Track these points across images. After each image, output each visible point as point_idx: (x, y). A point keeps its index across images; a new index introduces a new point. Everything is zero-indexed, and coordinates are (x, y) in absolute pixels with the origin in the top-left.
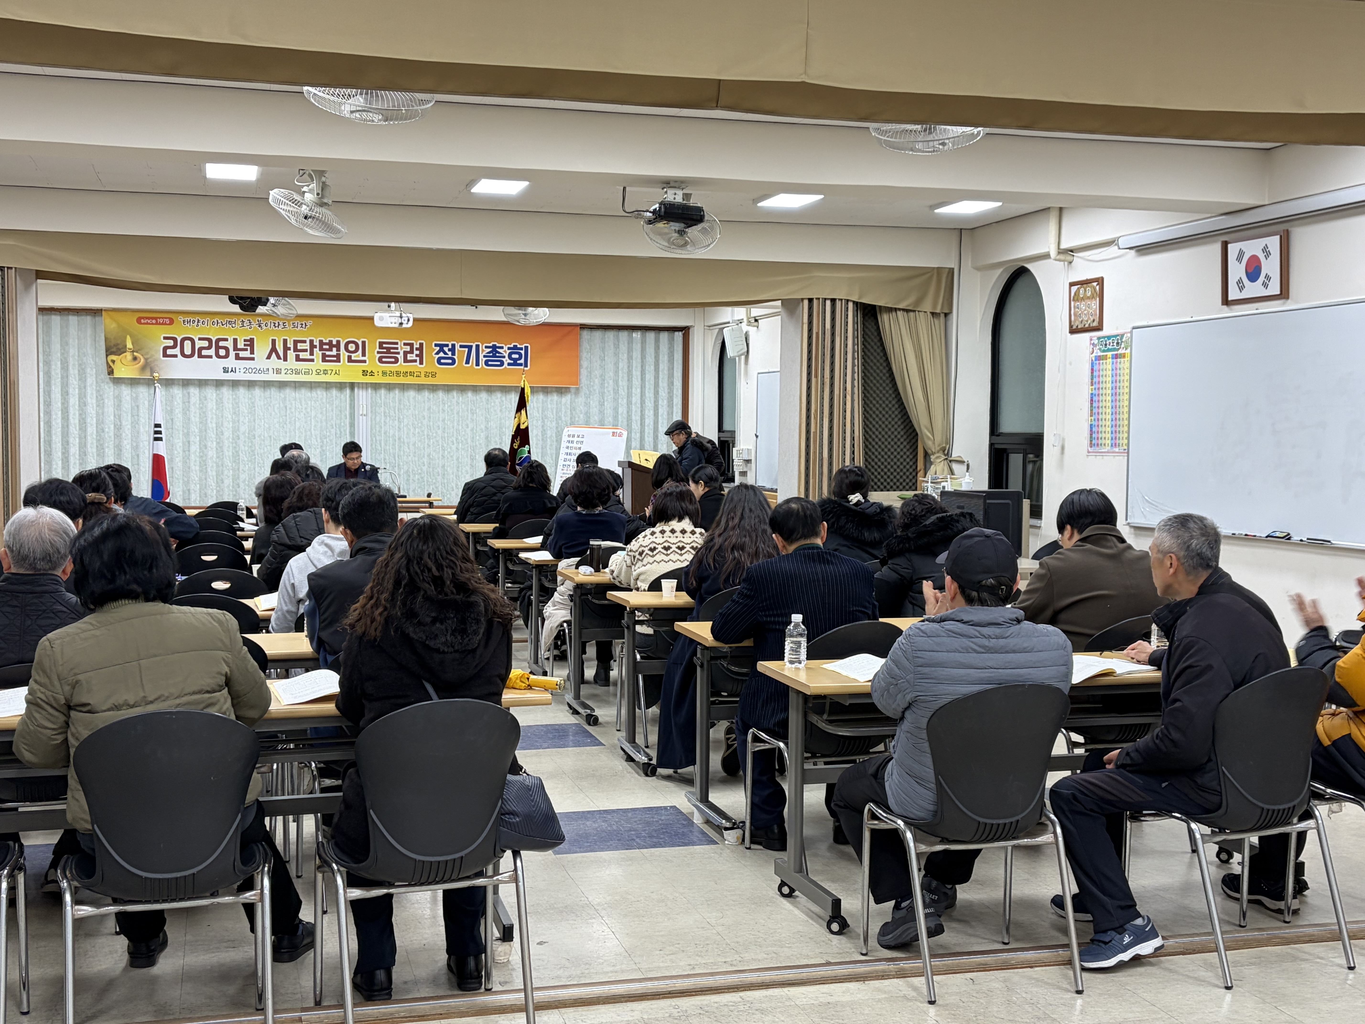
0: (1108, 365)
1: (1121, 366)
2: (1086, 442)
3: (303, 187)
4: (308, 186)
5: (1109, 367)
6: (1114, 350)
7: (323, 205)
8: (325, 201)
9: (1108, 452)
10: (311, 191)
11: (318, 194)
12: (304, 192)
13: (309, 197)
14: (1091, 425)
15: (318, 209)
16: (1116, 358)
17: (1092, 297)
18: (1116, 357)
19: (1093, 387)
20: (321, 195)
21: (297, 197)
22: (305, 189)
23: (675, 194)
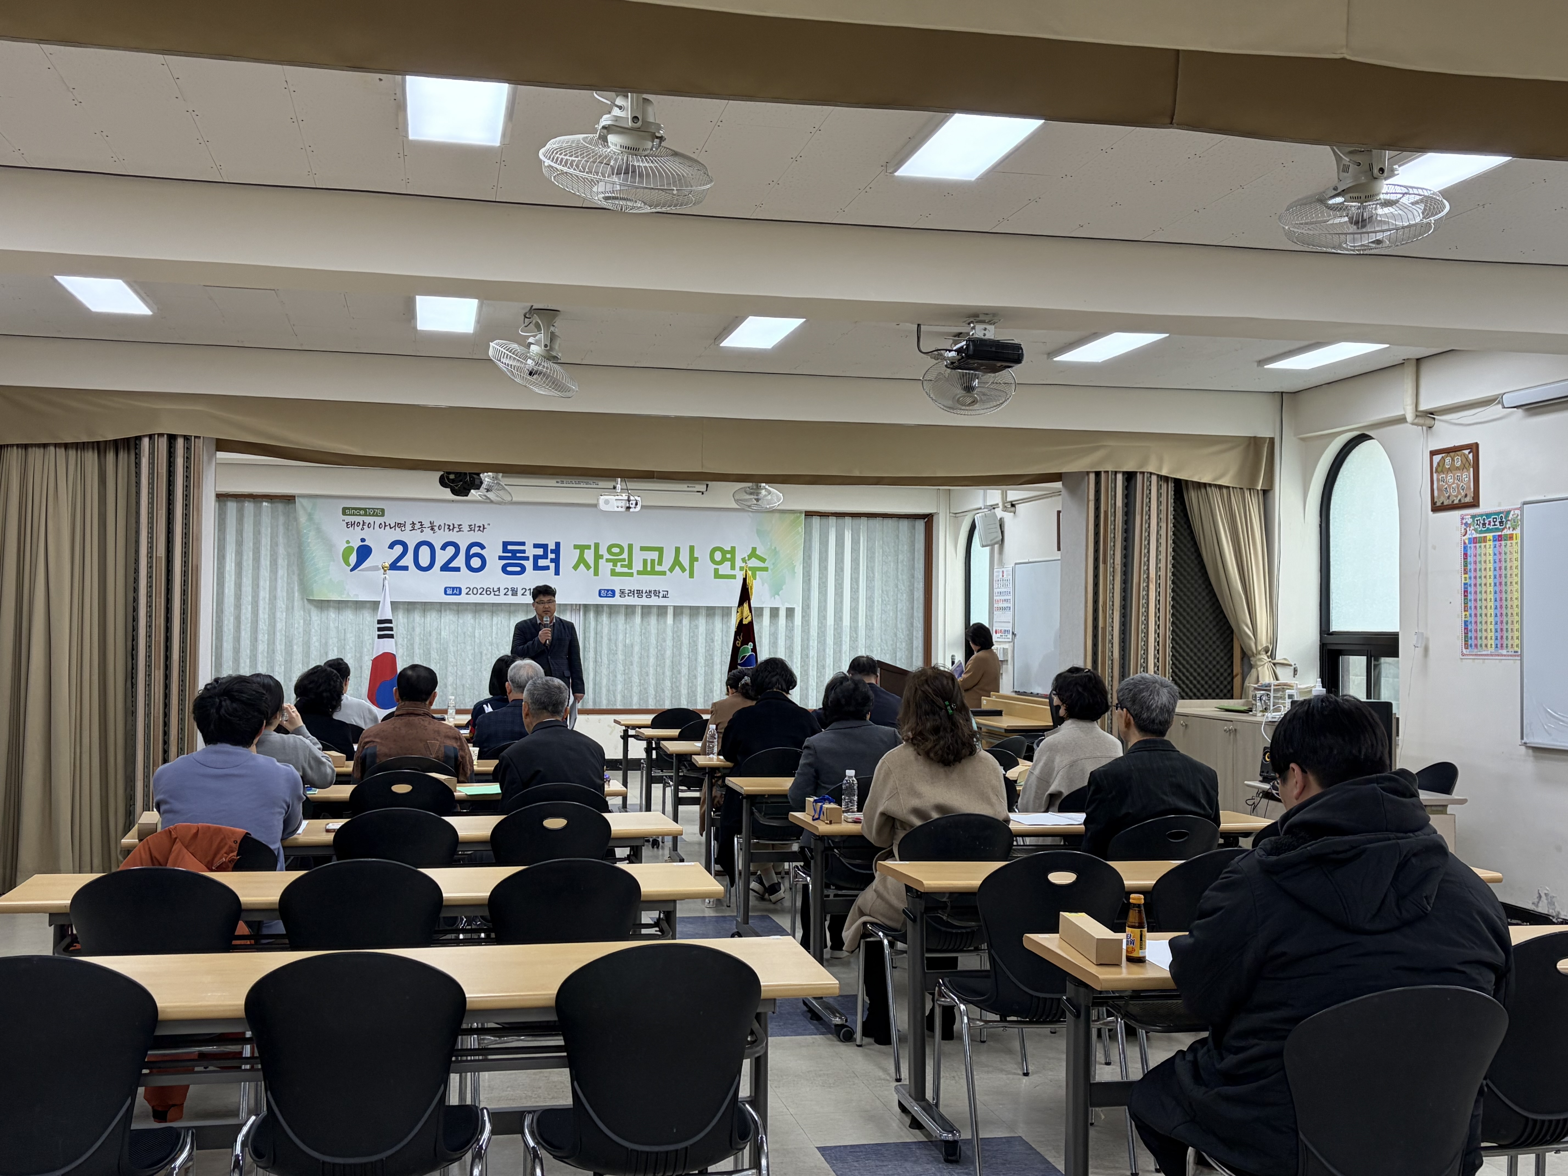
0: (1488, 549)
1: (1508, 550)
2: (1460, 642)
3: (529, 337)
4: (534, 336)
5: (1491, 551)
6: (1497, 530)
7: (551, 358)
8: (554, 354)
9: (1492, 655)
10: (537, 343)
11: (546, 346)
12: (530, 344)
13: (535, 349)
14: (1466, 622)
15: (546, 364)
16: (1501, 540)
17: (1463, 468)
18: (1500, 538)
19: (1467, 576)
20: (549, 347)
21: (521, 349)
22: (531, 340)
23: (985, 329)
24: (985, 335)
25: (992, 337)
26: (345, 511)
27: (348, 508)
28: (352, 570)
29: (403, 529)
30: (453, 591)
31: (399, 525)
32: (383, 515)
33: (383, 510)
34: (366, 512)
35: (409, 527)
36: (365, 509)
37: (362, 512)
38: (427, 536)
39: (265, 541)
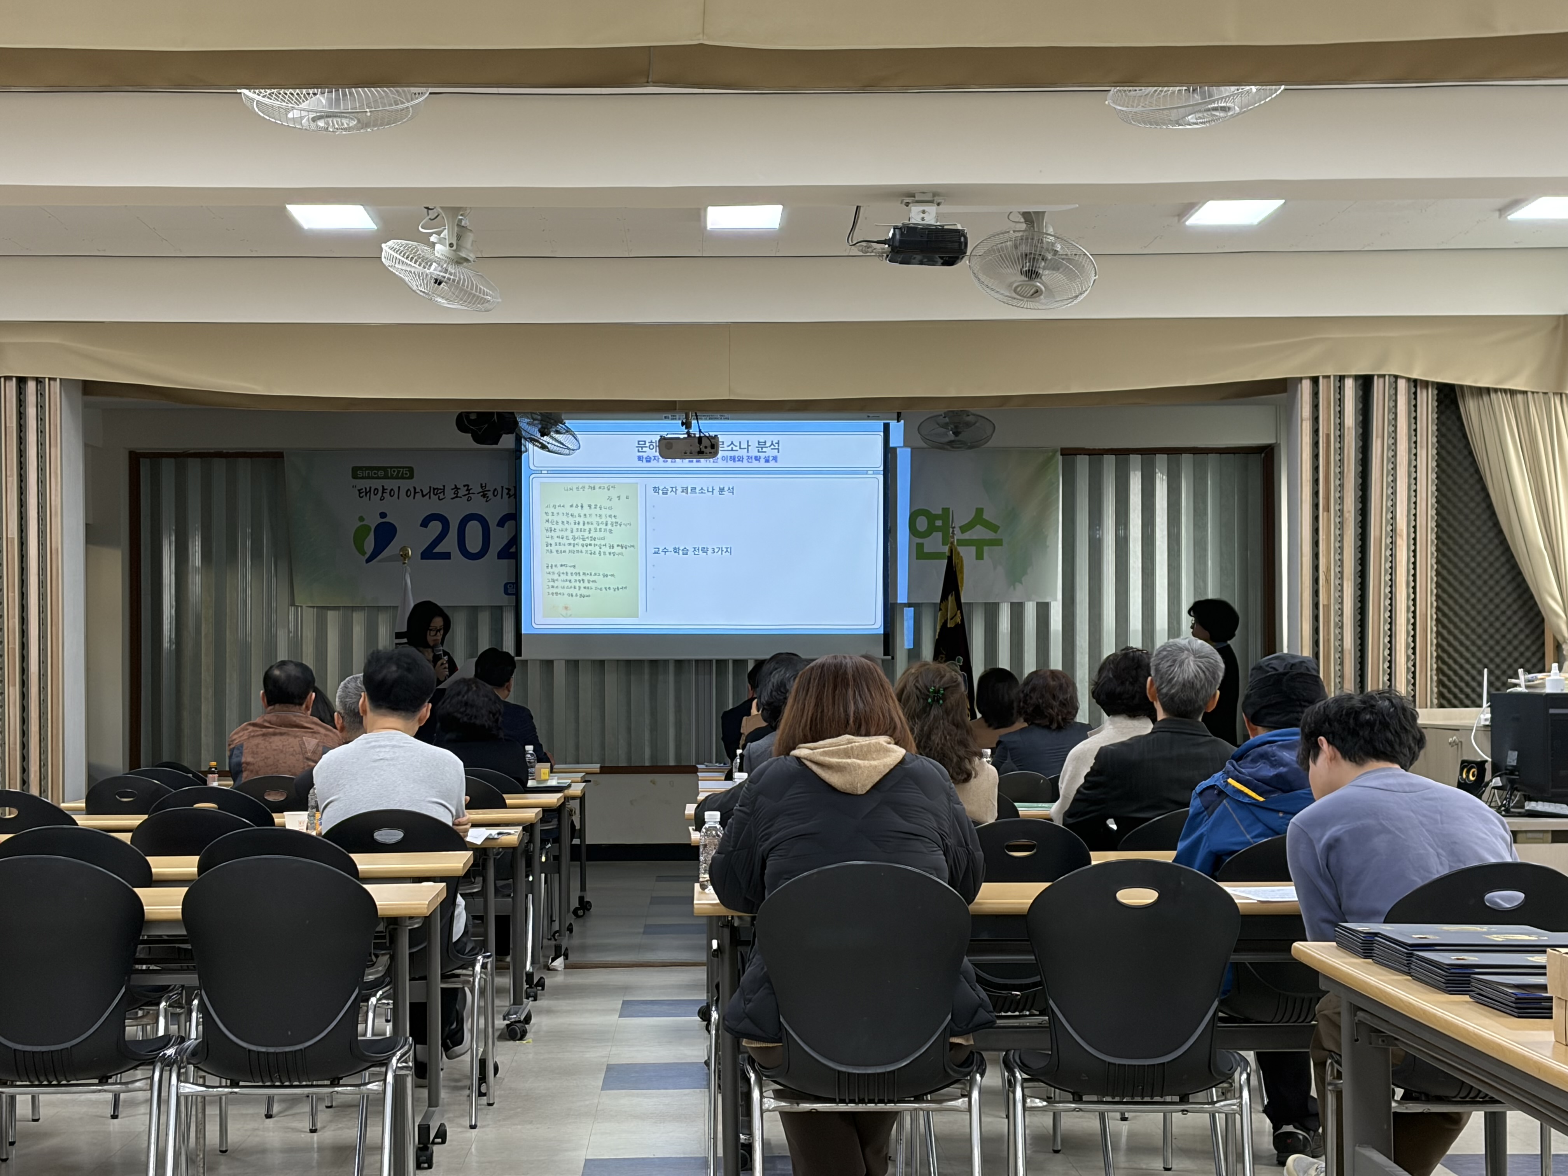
3: (431, 234)
4: (439, 233)
7: (460, 261)
8: (463, 255)
10: (441, 241)
11: (451, 245)
12: (434, 244)
13: (441, 250)
15: (451, 269)
20: (457, 245)
21: (424, 249)
22: (433, 238)
23: (924, 212)
24: (923, 219)
25: (933, 222)
26: (356, 473)
27: (360, 468)
28: (368, 561)
29: (441, 496)
31: (435, 491)
32: (411, 477)
33: (411, 470)
34: (386, 473)
35: (449, 493)
36: (384, 469)
37: (381, 473)
38: (478, 506)
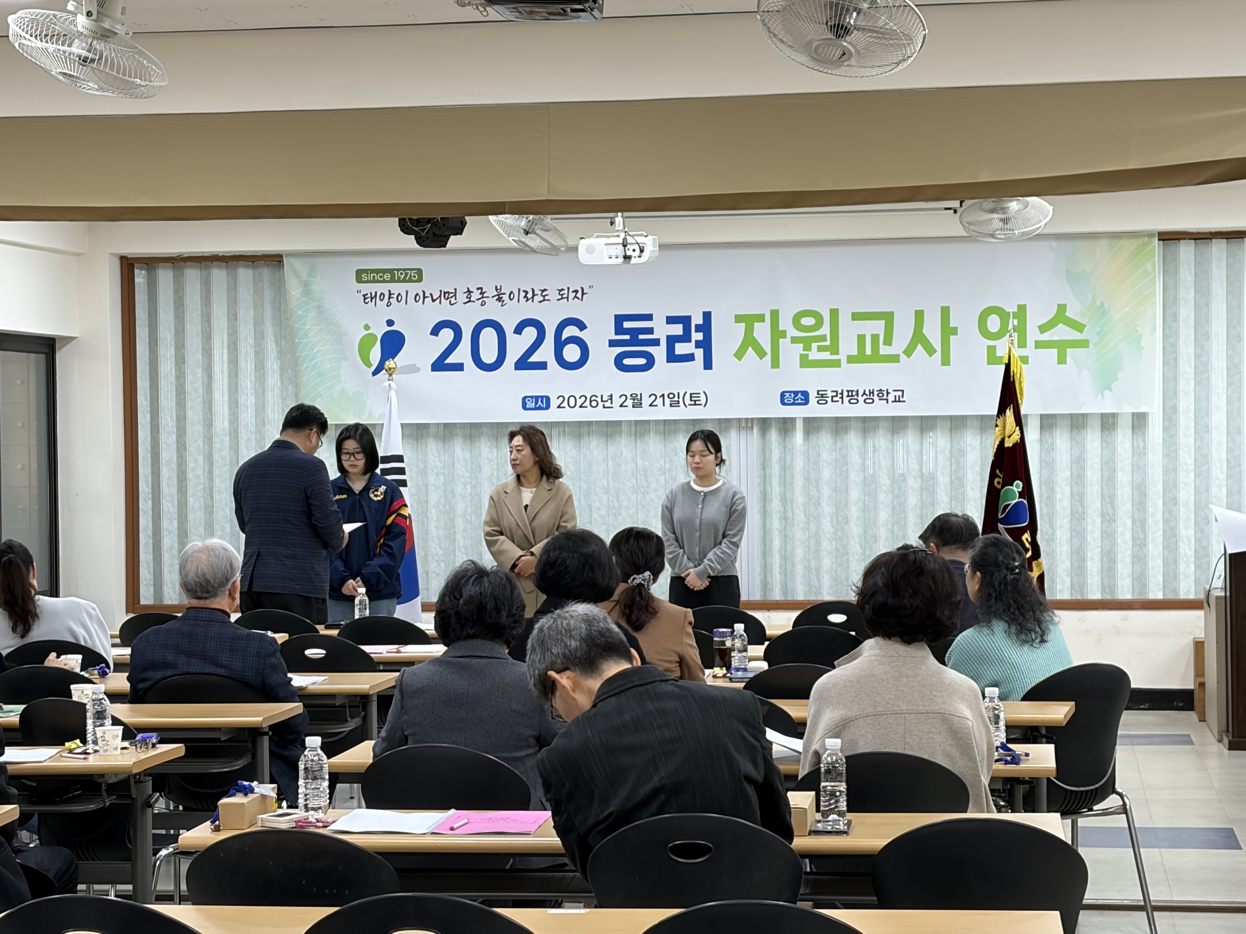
26: (360, 276)
27: (365, 271)
28: (375, 373)
29: (453, 301)
30: (536, 403)
31: (446, 295)
32: (420, 280)
33: (419, 272)
34: (393, 276)
35: (462, 297)
36: (391, 271)
37: (387, 276)
38: (493, 311)
39: (246, 332)
